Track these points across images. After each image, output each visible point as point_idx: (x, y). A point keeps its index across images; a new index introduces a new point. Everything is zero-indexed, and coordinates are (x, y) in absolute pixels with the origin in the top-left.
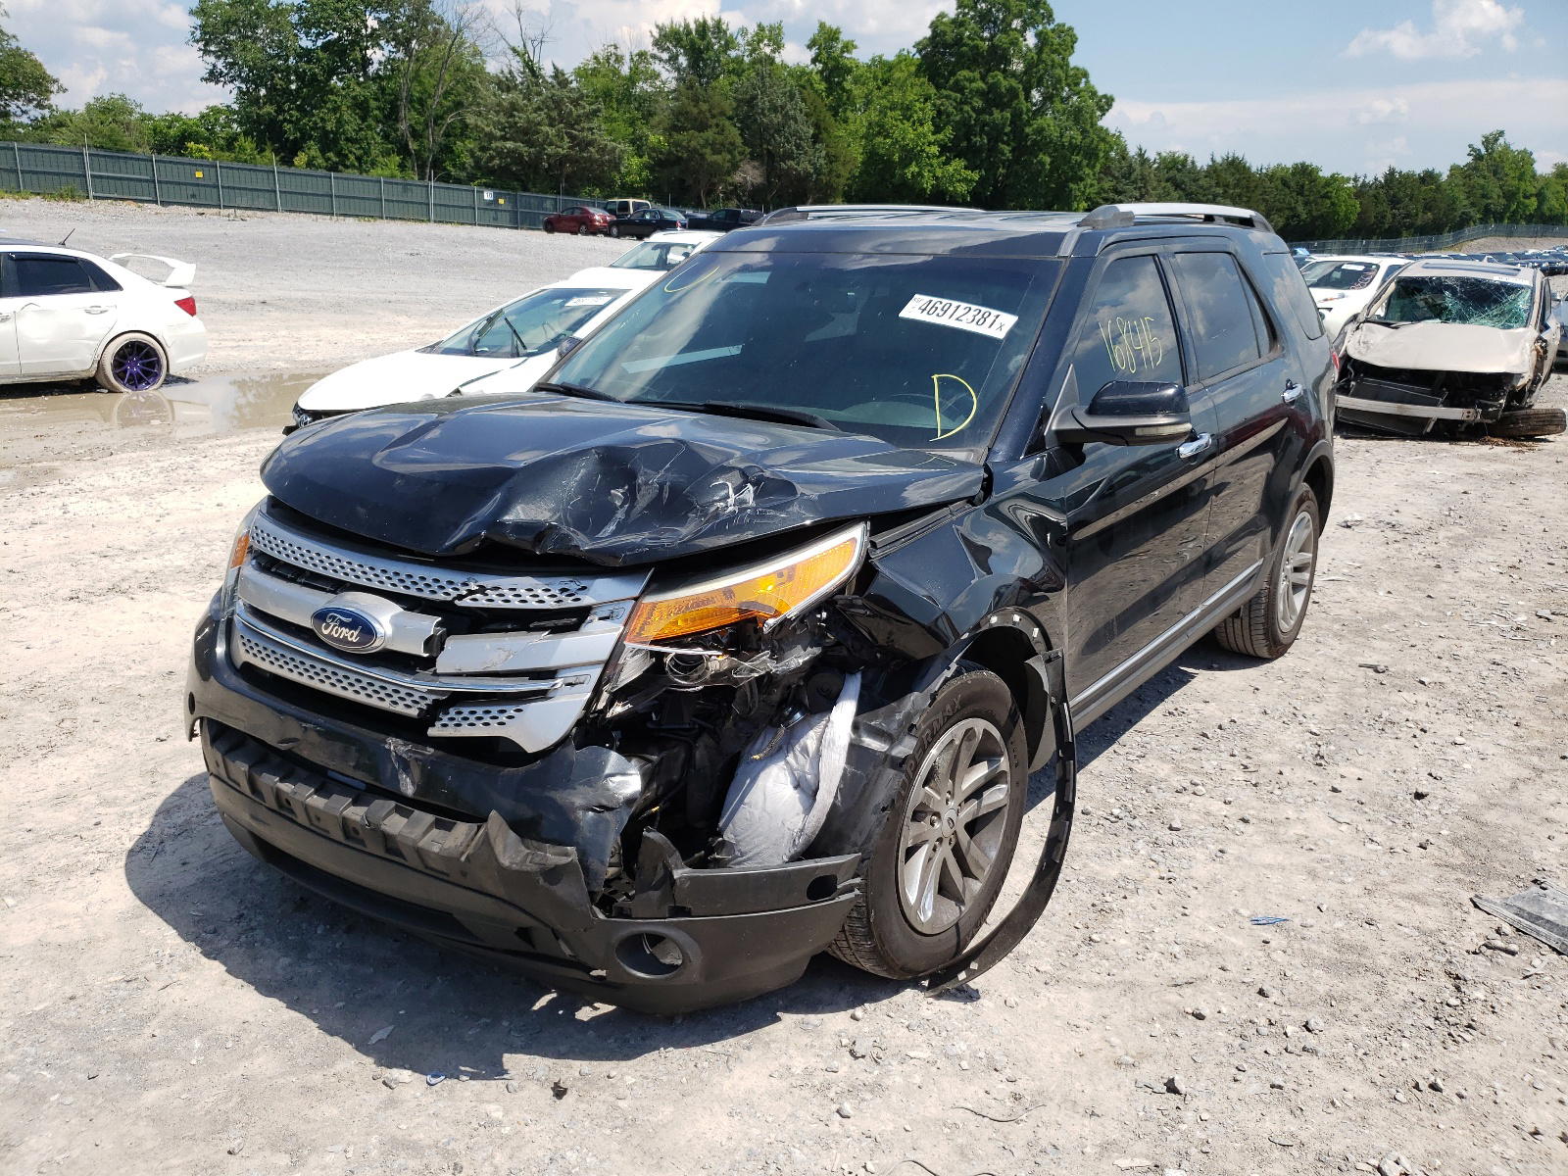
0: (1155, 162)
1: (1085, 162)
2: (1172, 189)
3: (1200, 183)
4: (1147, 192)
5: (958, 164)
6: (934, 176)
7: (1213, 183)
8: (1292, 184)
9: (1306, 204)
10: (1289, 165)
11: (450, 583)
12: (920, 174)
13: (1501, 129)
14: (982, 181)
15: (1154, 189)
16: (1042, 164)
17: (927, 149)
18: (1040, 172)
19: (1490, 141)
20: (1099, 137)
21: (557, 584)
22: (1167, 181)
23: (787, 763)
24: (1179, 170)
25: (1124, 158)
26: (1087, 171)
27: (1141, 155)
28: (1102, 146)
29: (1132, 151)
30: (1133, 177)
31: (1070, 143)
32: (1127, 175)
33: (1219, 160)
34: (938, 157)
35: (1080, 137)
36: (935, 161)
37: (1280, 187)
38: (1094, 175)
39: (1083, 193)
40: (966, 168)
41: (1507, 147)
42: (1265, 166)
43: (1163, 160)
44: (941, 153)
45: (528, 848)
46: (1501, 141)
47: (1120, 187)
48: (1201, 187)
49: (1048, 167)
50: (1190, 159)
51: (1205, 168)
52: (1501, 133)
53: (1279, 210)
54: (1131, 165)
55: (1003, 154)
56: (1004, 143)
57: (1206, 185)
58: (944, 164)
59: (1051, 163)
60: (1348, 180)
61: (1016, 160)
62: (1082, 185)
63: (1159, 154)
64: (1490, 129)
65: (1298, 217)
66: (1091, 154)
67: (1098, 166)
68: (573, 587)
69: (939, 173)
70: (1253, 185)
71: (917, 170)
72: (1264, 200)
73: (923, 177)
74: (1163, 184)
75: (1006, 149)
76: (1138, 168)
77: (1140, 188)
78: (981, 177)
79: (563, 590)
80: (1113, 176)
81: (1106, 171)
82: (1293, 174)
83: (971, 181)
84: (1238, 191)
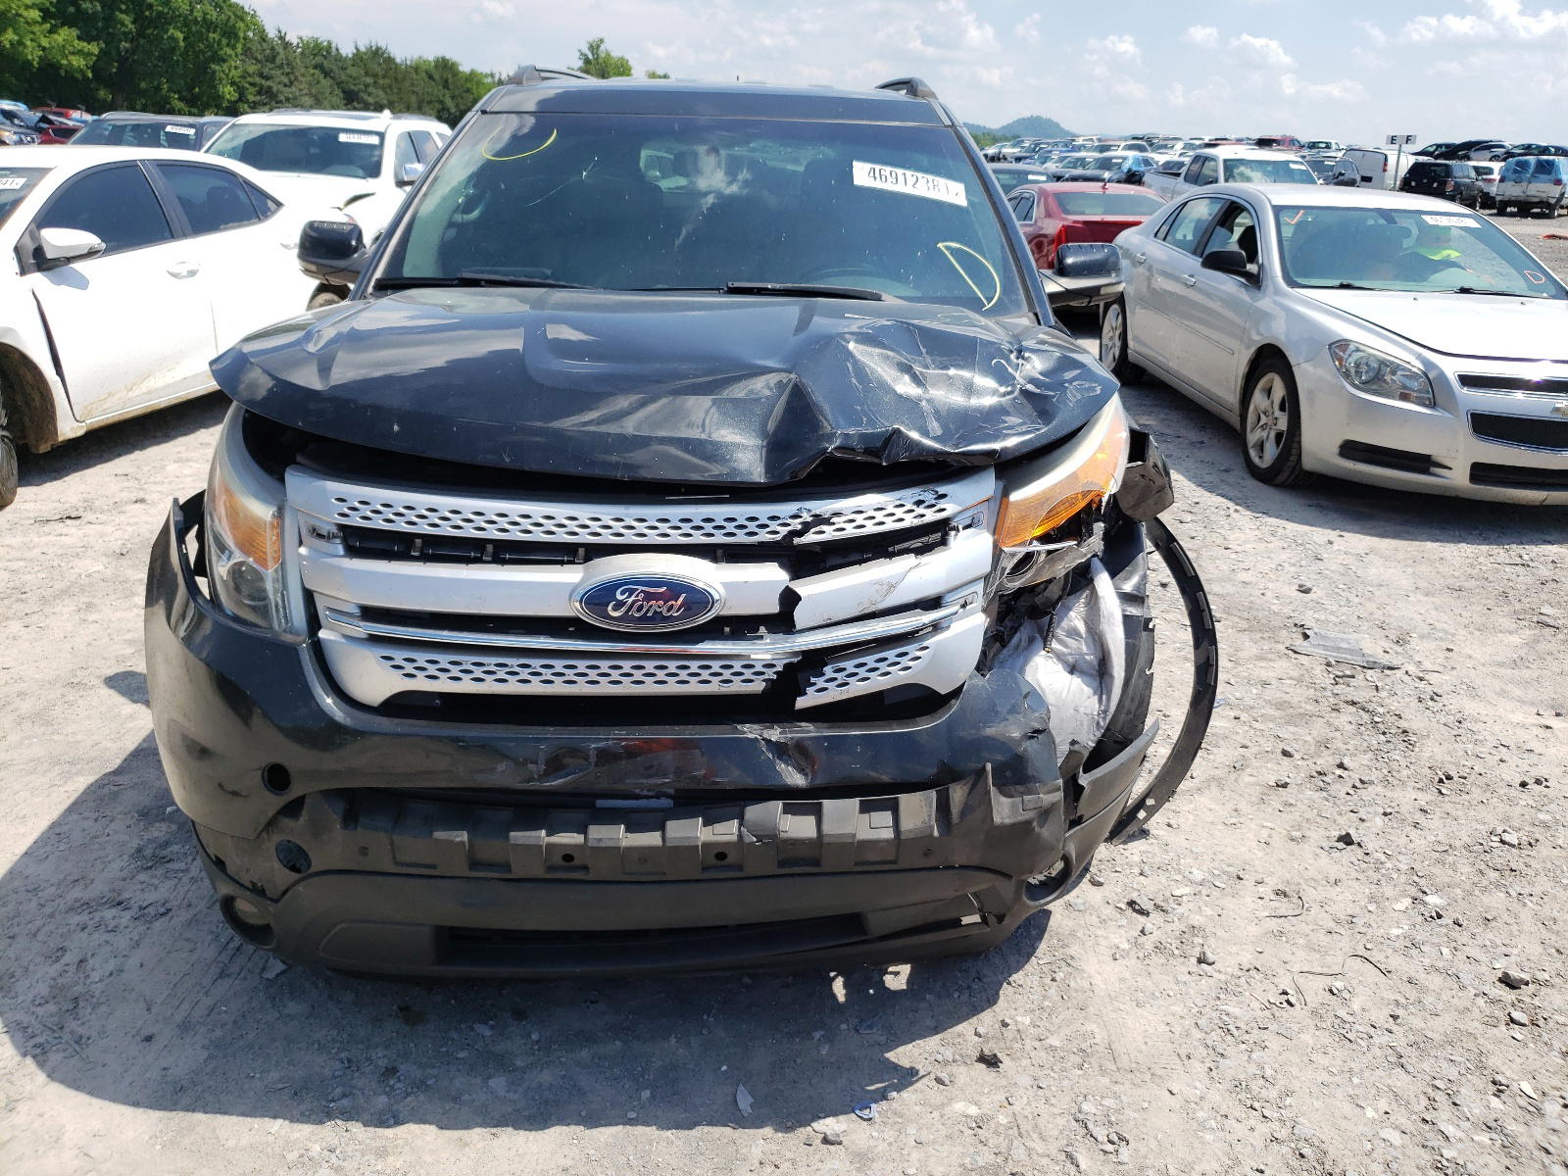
0: (298, 46)
1: (224, 41)
2: (322, 76)
3: (349, 71)
4: (296, 79)
5: (65, 35)
6: (39, 46)
7: (362, 72)
8: (437, 77)
9: (453, 97)
10: (431, 58)
11: (773, 518)
12: (20, 43)
13: (601, 36)
14: (103, 53)
15: (303, 75)
16: (172, 38)
17: (25, 14)
18: (174, 49)
19: (594, 47)
20: (234, 14)
21: (909, 495)
22: (315, 67)
23: (1052, 651)
24: (325, 57)
25: (264, 40)
26: (229, 51)
27: (282, 38)
28: (241, 24)
29: (272, 33)
30: (278, 61)
31: (204, 19)
32: (272, 59)
33: (362, 49)
34: (41, 24)
35: (215, 14)
36: (36, 29)
37: (426, 79)
38: (236, 56)
39: (227, 75)
40: (79, 38)
41: (608, 54)
42: (409, 58)
43: (306, 46)
44: (45, 19)
45: (1011, 796)
46: (602, 48)
47: (266, 71)
48: (351, 77)
49: (182, 44)
50: (333, 45)
51: (350, 55)
52: (602, 41)
53: (430, 102)
54: (273, 49)
55: (123, 24)
56: (121, 11)
57: (354, 74)
58: (51, 32)
59: (185, 39)
60: (486, 76)
61: (141, 34)
62: (225, 66)
63: (301, 38)
64: (593, 37)
65: (448, 110)
66: (231, 34)
67: (239, 46)
68: (929, 497)
69: (45, 42)
70: (400, 76)
71: (16, 38)
72: (414, 92)
73: (25, 46)
74: (312, 71)
75: (127, 19)
76: (281, 50)
77: (288, 74)
78: (101, 50)
79: (919, 503)
80: (256, 59)
81: (247, 52)
82: (436, 66)
83: (89, 54)
84: (387, 81)
